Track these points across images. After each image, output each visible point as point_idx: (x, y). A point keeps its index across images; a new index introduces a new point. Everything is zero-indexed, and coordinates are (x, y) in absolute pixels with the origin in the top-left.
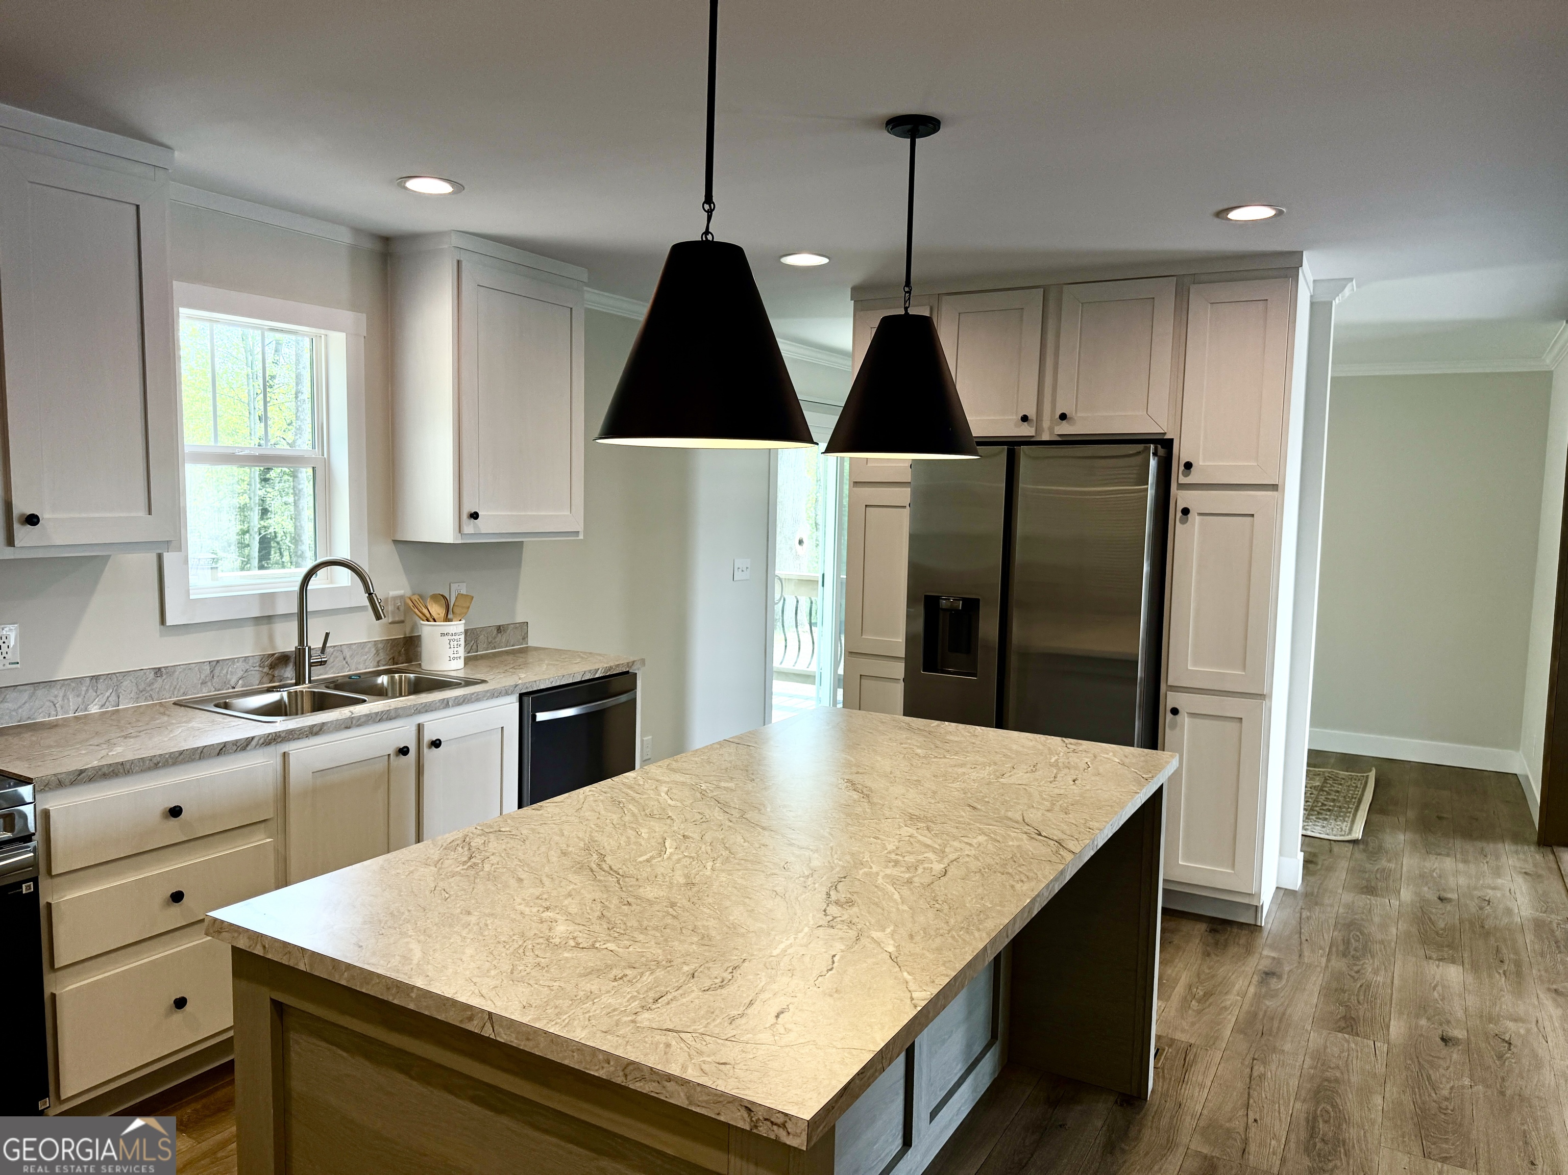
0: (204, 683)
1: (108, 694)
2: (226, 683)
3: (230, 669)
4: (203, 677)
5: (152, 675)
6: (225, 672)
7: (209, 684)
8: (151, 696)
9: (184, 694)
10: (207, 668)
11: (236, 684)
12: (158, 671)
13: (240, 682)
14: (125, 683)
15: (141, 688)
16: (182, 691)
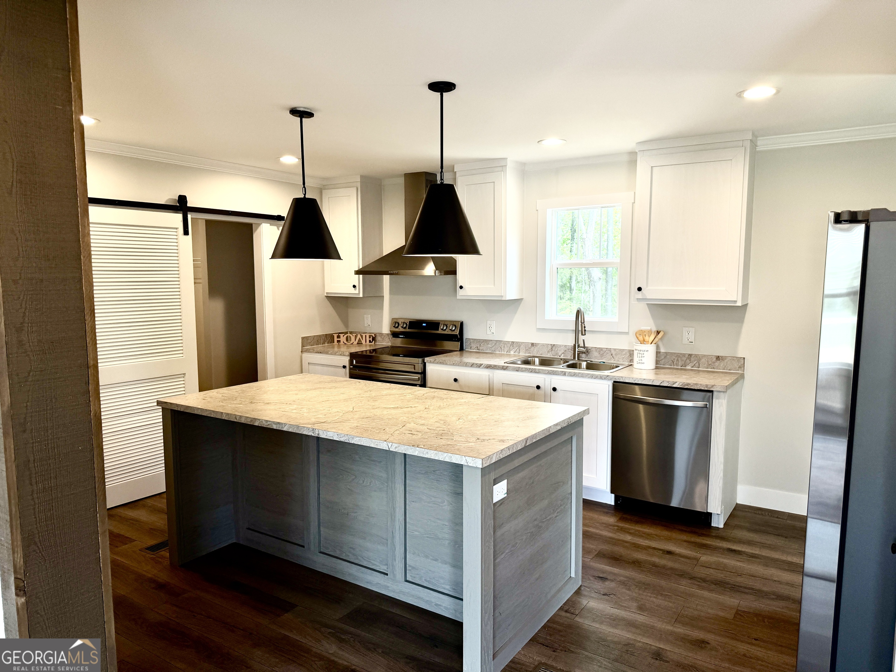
0: (548, 352)
1: (516, 348)
2: (557, 354)
3: (559, 349)
4: (548, 349)
5: (530, 345)
6: (557, 349)
7: (550, 353)
8: (530, 352)
9: (541, 354)
10: (550, 347)
11: (561, 355)
12: (533, 344)
13: (563, 355)
14: (522, 346)
15: (527, 349)
16: (540, 353)
